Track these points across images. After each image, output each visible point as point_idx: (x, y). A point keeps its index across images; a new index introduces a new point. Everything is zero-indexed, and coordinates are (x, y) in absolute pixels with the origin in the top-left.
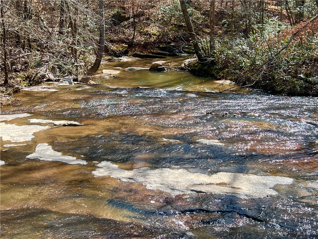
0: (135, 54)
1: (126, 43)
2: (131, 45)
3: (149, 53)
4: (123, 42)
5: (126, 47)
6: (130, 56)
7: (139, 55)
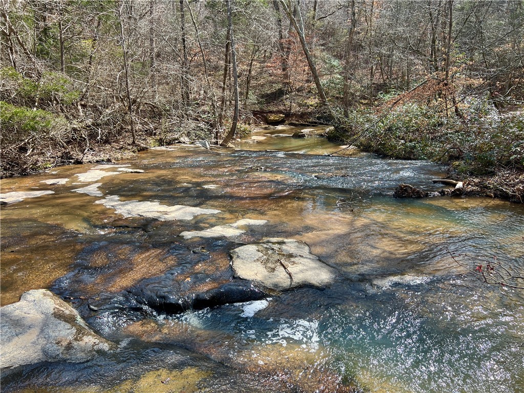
0: (291, 123)
1: (283, 113)
2: (288, 115)
3: (305, 122)
4: (281, 112)
5: (282, 117)
6: (286, 124)
7: (294, 123)
